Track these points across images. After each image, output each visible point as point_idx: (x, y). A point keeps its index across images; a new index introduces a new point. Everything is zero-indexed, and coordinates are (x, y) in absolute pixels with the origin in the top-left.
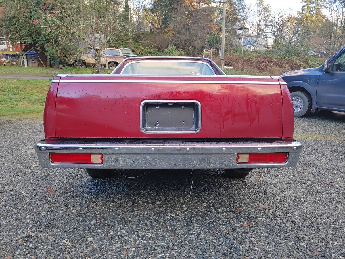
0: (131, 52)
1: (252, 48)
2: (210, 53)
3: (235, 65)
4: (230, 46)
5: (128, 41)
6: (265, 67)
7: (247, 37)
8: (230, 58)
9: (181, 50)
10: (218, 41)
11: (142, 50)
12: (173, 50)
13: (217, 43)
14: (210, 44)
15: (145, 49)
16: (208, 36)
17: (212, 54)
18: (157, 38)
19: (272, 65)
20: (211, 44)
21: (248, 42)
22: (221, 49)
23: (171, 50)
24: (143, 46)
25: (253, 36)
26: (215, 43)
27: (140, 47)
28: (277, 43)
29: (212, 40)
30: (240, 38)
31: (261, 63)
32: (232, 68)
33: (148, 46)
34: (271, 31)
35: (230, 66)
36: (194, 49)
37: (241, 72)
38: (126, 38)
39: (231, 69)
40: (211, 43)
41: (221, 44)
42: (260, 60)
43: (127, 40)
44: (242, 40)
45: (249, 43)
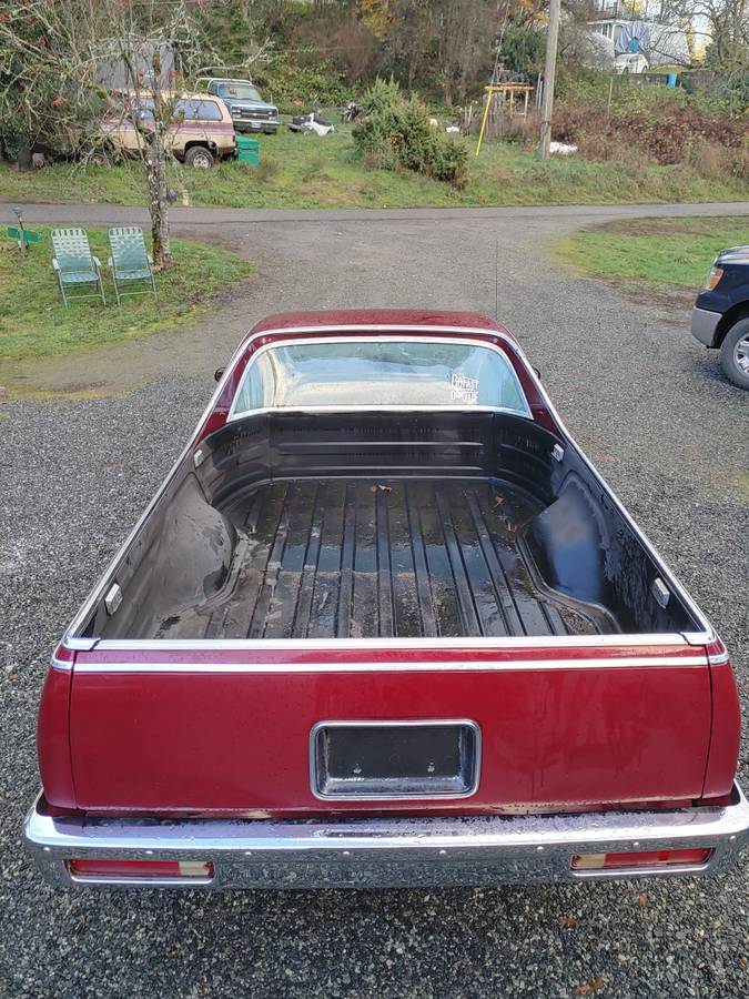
0: (254, 93)
1: (640, 66)
2: (508, 97)
3: (585, 141)
4: (572, 60)
5: (244, 50)
6: (679, 143)
7: (628, 23)
8: (569, 115)
9: (415, 96)
10: (534, 47)
11: (289, 78)
12: (391, 95)
13: (531, 54)
14: (507, 57)
15: (299, 73)
16: (504, 27)
17: (512, 101)
18: (337, 36)
19: (700, 137)
20: (513, 60)
21: (630, 39)
22: (542, 79)
23: (383, 97)
24: (292, 64)
25: (647, 19)
26: (522, 57)
27: (282, 68)
28: (722, 55)
29: (517, 43)
30: (606, 25)
31: (668, 129)
32: (575, 148)
33: (308, 62)
34: (707, 11)
35: (570, 142)
36: (457, 75)
37: (601, 165)
38: (237, 36)
39: (571, 155)
40: (511, 54)
41: (543, 56)
42: (664, 120)
43: (241, 42)
44: (610, 37)
45: (633, 46)
